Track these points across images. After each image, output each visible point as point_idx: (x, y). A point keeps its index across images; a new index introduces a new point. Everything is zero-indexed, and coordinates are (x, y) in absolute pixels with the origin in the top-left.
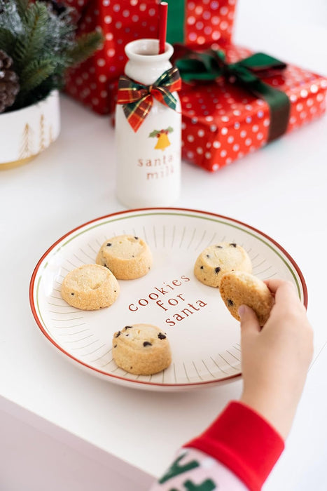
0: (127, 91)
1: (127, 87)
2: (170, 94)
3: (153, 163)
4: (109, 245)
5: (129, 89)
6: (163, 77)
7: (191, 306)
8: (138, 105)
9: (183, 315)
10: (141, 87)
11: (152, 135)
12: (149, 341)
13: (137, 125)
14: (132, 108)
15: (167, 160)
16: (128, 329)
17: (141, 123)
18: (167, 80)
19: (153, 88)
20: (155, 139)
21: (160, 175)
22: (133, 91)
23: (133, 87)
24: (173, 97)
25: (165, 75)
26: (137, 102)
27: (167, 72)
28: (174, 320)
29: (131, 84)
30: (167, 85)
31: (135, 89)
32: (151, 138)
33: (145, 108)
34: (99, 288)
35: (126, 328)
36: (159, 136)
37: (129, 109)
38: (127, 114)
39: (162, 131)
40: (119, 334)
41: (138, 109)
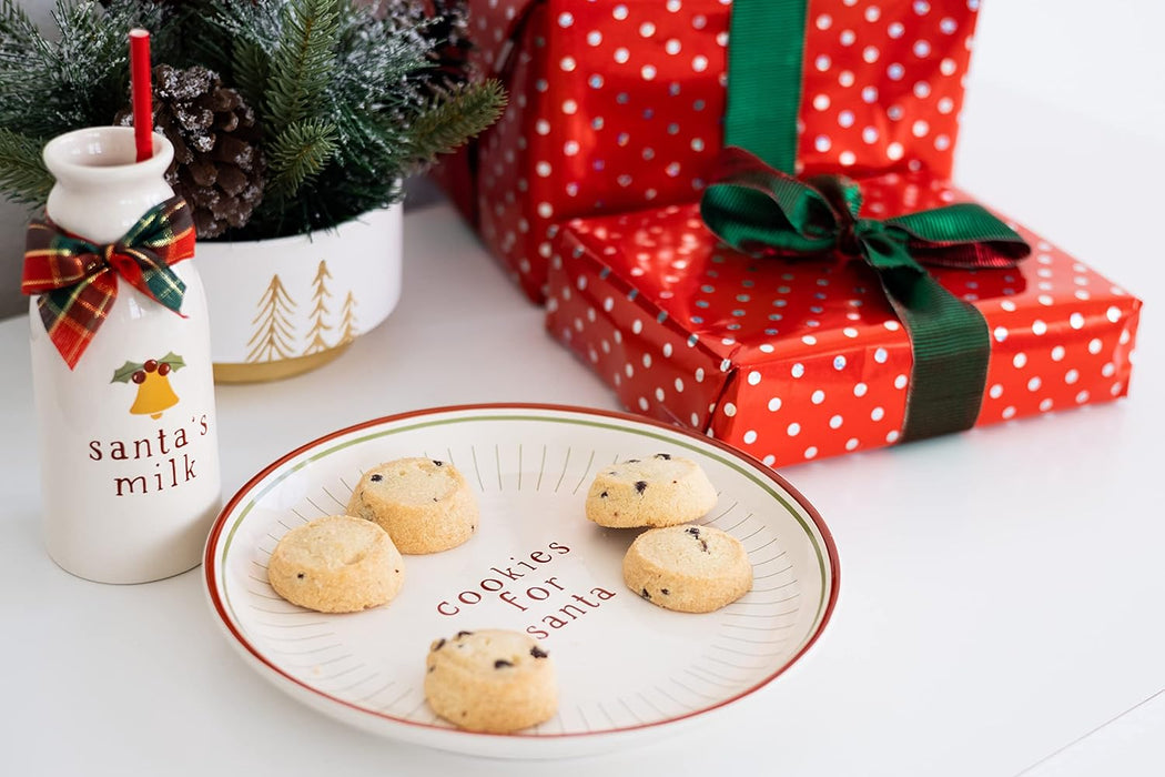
0: (45, 258)
1: (46, 247)
2: (166, 268)
3: (130, 451)
4: (377, 478)
5: (51, 252)
6: (147, 223)
7: (579, 599)
8: (74, 296)
9: (563, 617)
10: (83, 247)
11: (120, 376)
12: (508, 658)
13: (76, 349)
14: (61, 306)
15: (169, 442)
16: (464, 637)
17: (86, 342)
18: (156, 231)
19: (115, 251)
20: (132, 388)
21: (152, 483)
22: (60, 258)
23: (60, 246)
24: (174, 278)
25: (152, 218)
26: (73, 286)
27: (157, 211)
28: (546, 627)
29: (56, 239)
30: (159, 243)
31: (66, 253)
32: (119, 384)
33: (97, 306)
34: (362, 562)
35: (460, 634)
36: (140, 379)
37: (52, 307)
38: (48, 319)
39: (150, 366)
40: (442, 644)
41: (77, 306)
